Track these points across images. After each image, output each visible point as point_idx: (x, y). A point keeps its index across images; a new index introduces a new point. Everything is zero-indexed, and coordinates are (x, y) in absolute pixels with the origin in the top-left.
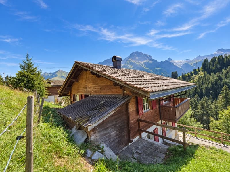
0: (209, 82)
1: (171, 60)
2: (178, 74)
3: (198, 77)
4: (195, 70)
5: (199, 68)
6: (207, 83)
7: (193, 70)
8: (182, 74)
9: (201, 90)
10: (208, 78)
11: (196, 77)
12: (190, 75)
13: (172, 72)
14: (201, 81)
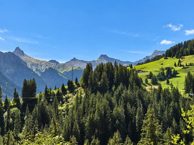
0: (96, 110)
1: (22, 53)
2: (37, 86)
3: (75, 97)
4: (70, 83)
5: (76, 80)
6: (91, 112)
7: (67, 82)
8: (46, 88)
9: (82, 125)
10: (93, 102)
11: (72, 99)
12: (61, 91)
13: (25, 81)
14: (81, 107)
